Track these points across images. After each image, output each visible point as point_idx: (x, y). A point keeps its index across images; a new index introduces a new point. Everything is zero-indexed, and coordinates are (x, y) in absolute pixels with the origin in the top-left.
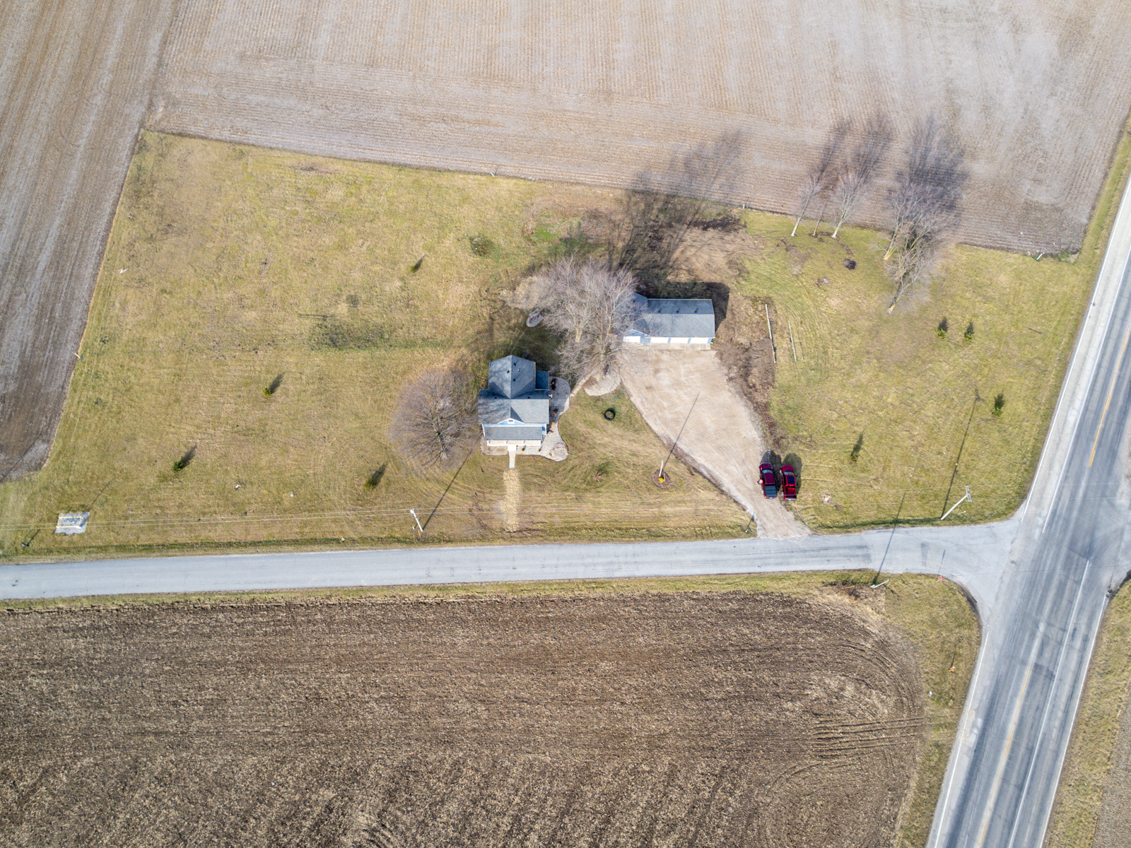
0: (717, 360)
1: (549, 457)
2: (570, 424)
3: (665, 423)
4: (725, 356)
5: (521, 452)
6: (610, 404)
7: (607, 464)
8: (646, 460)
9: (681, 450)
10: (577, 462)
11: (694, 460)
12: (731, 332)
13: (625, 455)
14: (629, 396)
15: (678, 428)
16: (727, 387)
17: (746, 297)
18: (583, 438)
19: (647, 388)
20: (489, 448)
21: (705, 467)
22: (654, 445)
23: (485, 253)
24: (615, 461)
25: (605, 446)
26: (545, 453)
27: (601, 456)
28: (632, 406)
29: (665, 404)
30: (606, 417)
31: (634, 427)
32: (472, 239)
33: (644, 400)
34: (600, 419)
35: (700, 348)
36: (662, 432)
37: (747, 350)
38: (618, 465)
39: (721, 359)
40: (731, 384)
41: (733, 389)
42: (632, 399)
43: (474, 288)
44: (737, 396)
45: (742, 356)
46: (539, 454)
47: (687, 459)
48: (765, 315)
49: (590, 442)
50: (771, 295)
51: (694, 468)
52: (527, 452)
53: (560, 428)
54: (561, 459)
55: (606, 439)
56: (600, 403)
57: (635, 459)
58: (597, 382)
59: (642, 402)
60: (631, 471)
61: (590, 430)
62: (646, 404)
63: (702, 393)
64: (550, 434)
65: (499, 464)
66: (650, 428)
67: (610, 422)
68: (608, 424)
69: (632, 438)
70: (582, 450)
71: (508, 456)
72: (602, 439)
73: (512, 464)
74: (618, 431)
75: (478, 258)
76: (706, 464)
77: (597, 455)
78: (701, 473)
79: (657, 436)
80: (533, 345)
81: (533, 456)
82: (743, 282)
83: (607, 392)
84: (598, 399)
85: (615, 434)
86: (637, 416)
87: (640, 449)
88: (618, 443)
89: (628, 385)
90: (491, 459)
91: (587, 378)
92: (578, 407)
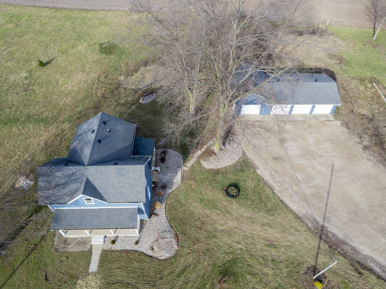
0: (345, 130)
1: (150, 253)
2: (182, 205)
3: (305, 199)
4: (351, 126)
5: (109, 246)
6: (233, 178)
7: (234, 261)
8: (289, 253)
9: (334, 235)
10: (190, 259)
11: (354, 249)
12: (350, 105)
13: (259, 247)
14: (255, 168)
15: (322, 205)
16: (365, 156)
17: (353, 78)
18: (198, 223)
19: (275, 159)
20: (66, 241)
21: (374, 261)
22: (296, 230)
23: (110, 53)
24: (246, 256)
25: (229, 233)
26: (144, 248)
27: (225, 248)
28: (260, 179)
29: (300, 176)
30: (228, 194)
31: (266, 205)
32: (101, 45)
33: (273, 172)
34: (221, 196)
35: (323, 119)
36: (304, 211)
37: (371, 120)
38: (251, 262)
39: (348, 128)
40: (368, 152)
41: (372, 158)
42: (259, 172)
43: (94, 75)
44: (380, 165)
45: (370, 126)
46: (136, 248)
47: (346, 248)
48: (376, 91)
49: (209, 228)
50: (375, 76)
51: (358, 262)
52: (118, 247)
53: (168, 210)
54: (167, 255)
55: (231, 224)
56: (220, 178)
57: (273, 251)
58: (215, 154)
59: (271, 175)
60: (271, 272)
61: (208, 212)
62: (276, 176)
63: (338, 164)
64: (154, 219)
65: (75, 265)
66: (287, 206)
67: (233, 200)
68: (231, 203)
69: (265, 221)
70: (198, 241)
71: (90, 252)
72: (226, 224)
73: (94, 266)
74: (245, 212)
75: (104, 56)
76: (374, 255)
77: (219, 247)
78: (370, 270)
79: (297, 217)
80: (143, 119)
81: (127, 251)
82: (346, 68)
83: (228, 164)
84: (216, 172)
85: (242, 216)
86: (268, 192)
87: (278, 236)
88: (247, 228)
89: (252, 156)
90: (64, 258)
91: (203, 150)
92: (192, 182)
